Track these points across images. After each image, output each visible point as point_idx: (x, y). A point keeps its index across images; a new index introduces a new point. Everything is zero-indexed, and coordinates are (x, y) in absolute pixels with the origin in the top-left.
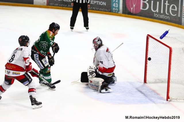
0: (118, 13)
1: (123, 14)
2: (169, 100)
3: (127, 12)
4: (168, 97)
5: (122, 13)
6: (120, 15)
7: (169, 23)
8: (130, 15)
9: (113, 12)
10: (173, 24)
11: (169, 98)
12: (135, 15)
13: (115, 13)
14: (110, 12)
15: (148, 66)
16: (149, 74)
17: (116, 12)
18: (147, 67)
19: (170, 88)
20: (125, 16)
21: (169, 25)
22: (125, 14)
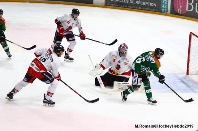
0: (166, 13)
1: (171, 15)
3: (174, 13)
5: (170, 13)
6: (168, 15)
8: (177, 16)
9: (162, 12)
12: (181, 15)
13: (164, 14)
14: (159, 12)
17: (165, 12)
20: (173, 16)
22: (173, 14)
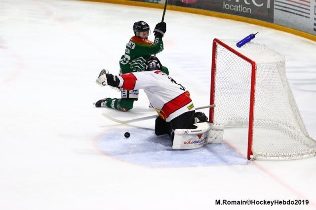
0: (157, 3)
2: (251, 156)
3: (174, 1)
4: (250, 152)
7: (250, 19)
8: (179, 7)
10: (257, 20)
11: (252, 154)
12: (188, 7)
13: (152, 4)
15: (215, 95)
16: (217, 110)
18: (215, 98)
19: (253, 135)
20: (171, 9)
21: (250, 23)
